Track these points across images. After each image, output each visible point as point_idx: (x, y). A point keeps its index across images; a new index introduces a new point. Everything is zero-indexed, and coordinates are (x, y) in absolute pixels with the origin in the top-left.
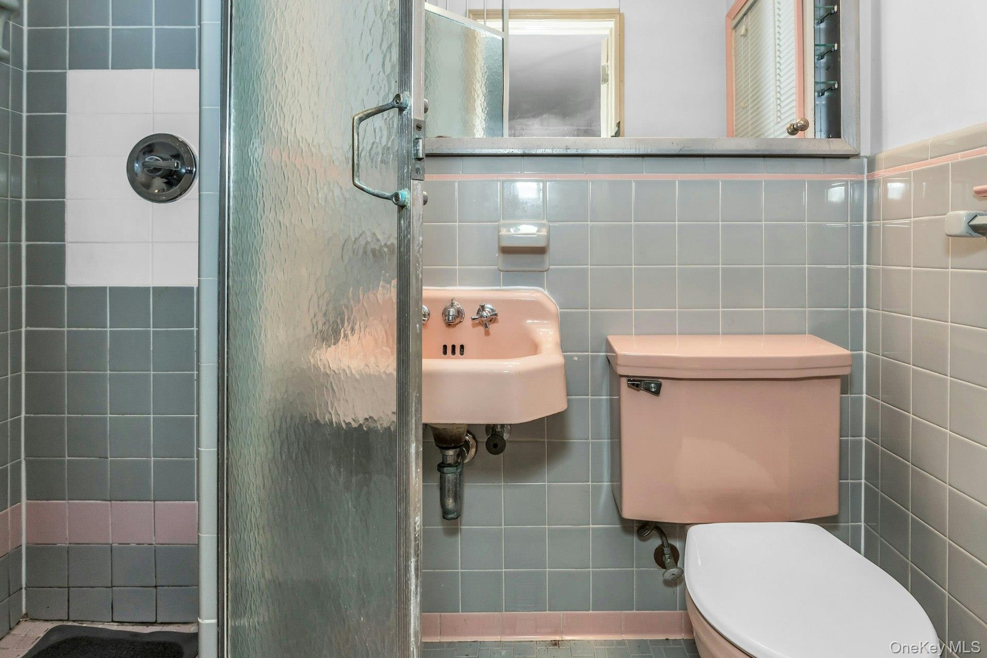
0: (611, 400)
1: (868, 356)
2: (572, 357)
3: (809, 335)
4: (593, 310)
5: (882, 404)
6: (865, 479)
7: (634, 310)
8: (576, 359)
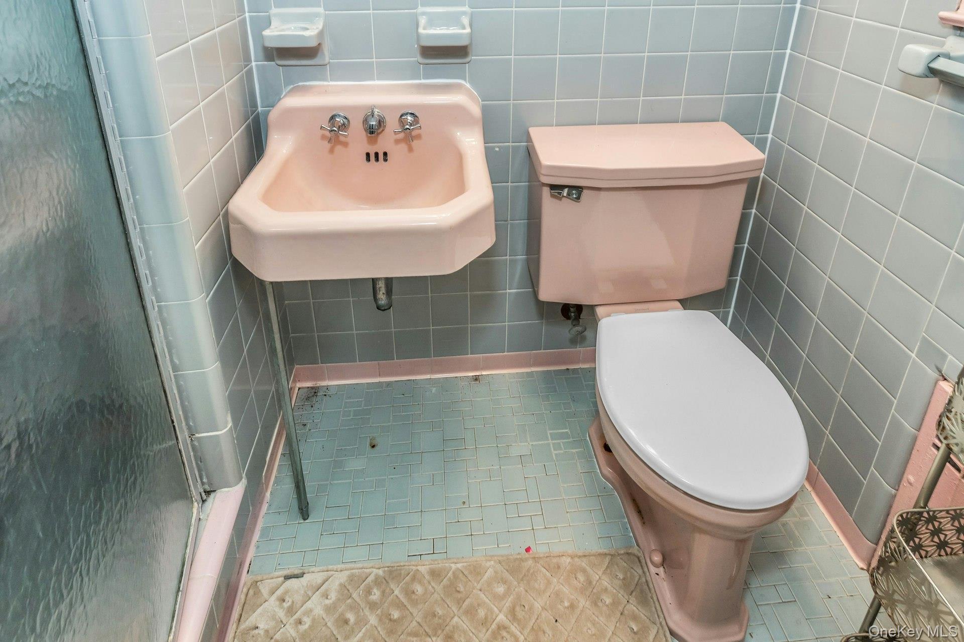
0: (530, 187)
1: (772, 139)
2: (493, 148)
3: (722, 122)
4: (515, 102)
5: (778, 188)
6: (748, 244)
7: (556, 101)
8: (497, 149)
